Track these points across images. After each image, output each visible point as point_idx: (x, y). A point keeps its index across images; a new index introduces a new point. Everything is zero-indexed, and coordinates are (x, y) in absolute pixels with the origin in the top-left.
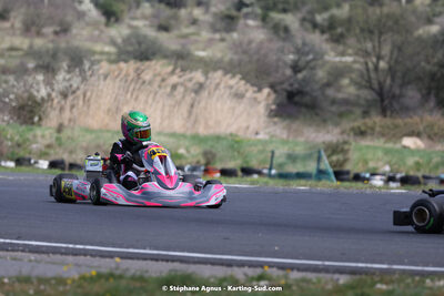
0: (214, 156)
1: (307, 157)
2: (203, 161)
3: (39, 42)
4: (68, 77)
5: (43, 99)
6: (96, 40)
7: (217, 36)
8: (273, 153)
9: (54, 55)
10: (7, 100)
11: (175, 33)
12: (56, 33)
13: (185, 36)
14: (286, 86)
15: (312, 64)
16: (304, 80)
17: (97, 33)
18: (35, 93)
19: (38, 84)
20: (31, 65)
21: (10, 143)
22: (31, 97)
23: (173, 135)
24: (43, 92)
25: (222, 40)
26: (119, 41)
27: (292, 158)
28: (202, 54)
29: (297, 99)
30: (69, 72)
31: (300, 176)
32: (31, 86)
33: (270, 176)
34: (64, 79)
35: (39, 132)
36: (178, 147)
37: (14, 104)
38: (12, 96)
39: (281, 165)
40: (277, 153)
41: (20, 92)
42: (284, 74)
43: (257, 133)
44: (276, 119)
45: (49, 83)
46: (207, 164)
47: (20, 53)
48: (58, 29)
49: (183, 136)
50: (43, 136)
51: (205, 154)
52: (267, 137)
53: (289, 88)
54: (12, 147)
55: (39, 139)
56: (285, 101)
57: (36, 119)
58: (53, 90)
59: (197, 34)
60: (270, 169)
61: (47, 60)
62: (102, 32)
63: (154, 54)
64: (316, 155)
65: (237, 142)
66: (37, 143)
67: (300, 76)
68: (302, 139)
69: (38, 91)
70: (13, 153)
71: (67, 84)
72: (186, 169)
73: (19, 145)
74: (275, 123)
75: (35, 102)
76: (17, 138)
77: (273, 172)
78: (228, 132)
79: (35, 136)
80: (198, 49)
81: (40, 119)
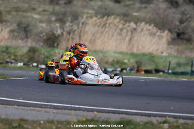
0: (141, 63)
1: (186, 64)
2: (136, 66)
3: (57, 8)
4: (71, 24)
5: (59, 35)
6: (85, 7)
7: (143, 6)
8: (170, 62)
9: (65, 14)
10: (42, 35)
11: (123, 4)
12: (66, 3)
13: (128, 6)
14: (177, 30)
15: (189, 20)
16: (185, 27)
17: (85, 3)
18: (55, 33)
19: (57, 28)
20: (53, 19)
21: (43, 56)
22: (53, 34)
23: (121, 53)
24: (59, 32)
25: (146, 8)
26: (96, 7)
27: (179, 65)
28: (136, 14)
29: (181, 36)
30: (71, 22)
31: (183, 73)
32: (54, 29)
33: (168, 73)
34: (69, 26)
35: (57, 51)
36: (124, 59)
37: (45, 37)
38: (44, 34)
39: (174, 68)
40: (172, 63)
41: (48, 32)
42: (175, 25)
43: (162, 53)
44: (171, 46)
45: (62, 28)
46: (138, 67)
47: (48, 13)
48: (66, 1)
49: (127, 54)
50: (59, 53)
51: (137, 62)
52: (167, 55)
53: (178, 31)
54: (44, 58)
55: (57, 54)
56: (176, 37)
57: (56, 45)
58: (64, 31)
59: (134, 4)
60: (169, 70)
61: (61, 16)
62: (87, 3)
63: (113, 14)
64: (190, 64)
65: (153, 57)
66: (56, 56)
67: (183, 25)
68: (183, 56)
69: (57, 31)
70: (44, 61)
71: (70, 28)
72: (128, 69)
73: (47, 57)
74: (171, 48)
75: (55, 36)
76: (46, 54)
77: (170, 71)
78: (148, 52)
79: (55, 53)
80: (134, 12)
81: (58, 45)
